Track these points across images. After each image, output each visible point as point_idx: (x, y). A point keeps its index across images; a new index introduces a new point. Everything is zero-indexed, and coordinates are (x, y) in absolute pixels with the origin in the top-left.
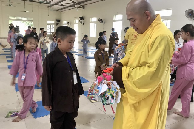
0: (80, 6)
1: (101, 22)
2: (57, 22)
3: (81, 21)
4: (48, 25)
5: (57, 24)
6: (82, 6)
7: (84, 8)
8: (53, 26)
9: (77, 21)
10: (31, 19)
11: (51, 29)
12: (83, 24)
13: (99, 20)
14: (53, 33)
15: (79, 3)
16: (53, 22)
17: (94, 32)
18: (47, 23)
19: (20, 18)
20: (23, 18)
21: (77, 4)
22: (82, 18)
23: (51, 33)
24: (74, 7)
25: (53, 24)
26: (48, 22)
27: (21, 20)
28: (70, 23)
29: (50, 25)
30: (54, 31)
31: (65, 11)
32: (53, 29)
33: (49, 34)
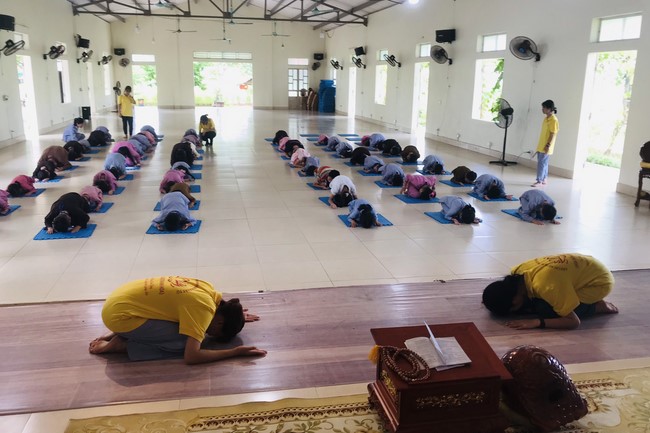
0: (354, 17)
2: (316, 61)
4: (290, 71)
5: (315, 67)
6: (362, 17)
7: (365, 23)
8: (305, 72)
10: (248, 56)
11: (298, 80)
15: (351, 12)
16: (305, 62)
18: (289, 63)
19: (218, 55)
20: (228, 55)
21: (347, 13)
22: (360, 51)
24: (338, 21)
25: (304, 67)
26: (293, 61)
27: (223, 60)
28: (343, 62)
29: (295, 71)
30: (306, 88)
31: (333, 29)
32: (306, 81)
33: (293, 94)
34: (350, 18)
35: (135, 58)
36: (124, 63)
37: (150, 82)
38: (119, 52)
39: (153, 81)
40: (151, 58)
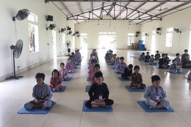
0: (157, 18)
1: (177, 32)
2: (137, 34)
3: (158, 31)
4: (128, 37)
5: (137, 36)
6: (160, 18)
7: (161, 20)
8: (133, 37)
9: (154, 32)
10: (115, 33)
11: (131, 40)
12: (160, 34)
13: (175, 30)
14: (132, 44)
15: (156, 16)
16: (133, 34)
17: (171, 41)
18: (128, 35)
19: (106, 33)
20: (109, 33)
21: (154, 16)
22: (159, 29)
23: (131, 44)
24: (151, 19)
27: (107, 34)
28: (149, 34)
29: (130, 37)
30: (133, 42)
31: (144, 23)
32: (133, 40)
33: (129, 45)
34: (155, 18)
35: (81, 34)
36: (78, 36)
37: (84, 42)
38: (77, 33)
39: (85, 42)
40: (86, 34)
